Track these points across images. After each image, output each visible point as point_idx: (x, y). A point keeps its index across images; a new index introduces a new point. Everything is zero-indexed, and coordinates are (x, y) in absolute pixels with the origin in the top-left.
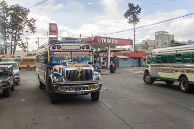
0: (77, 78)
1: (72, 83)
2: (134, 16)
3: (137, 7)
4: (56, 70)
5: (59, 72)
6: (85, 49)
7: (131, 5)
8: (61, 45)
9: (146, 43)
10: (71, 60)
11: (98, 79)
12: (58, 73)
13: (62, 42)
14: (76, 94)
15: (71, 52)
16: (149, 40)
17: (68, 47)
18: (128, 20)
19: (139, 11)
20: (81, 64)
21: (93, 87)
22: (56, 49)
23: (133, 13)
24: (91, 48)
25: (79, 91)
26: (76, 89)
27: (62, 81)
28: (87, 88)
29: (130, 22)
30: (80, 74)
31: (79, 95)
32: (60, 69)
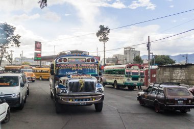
0: (80, 89)
1: (75, 94)
2: (105, 35)
3: (107, 28)
4: (61, 82)
5: (64, 84)
6: (91, 62)
7: (102, 27)
8: (67, 58)
9: (116, 57)
10: (76, 72)
11: (100, 90)
12: (62, 84)
13: (69, 55)
14: (78, 105)
15: (77, 65)
16: (119, 55)
17: (74, 60)
18: (99, 38)
19: (108, 32)
20: (84, 76)
21: (95, 99)
22: (63, 62)
23: (103, 33)
24: (96, 61)
25: (81, 102)
26: (79, 100)
27: (66, 92)
28: (89, 100)
29: (101, 40)
30: (82, 86)
31: (81, 105)
32: (64, 80)
